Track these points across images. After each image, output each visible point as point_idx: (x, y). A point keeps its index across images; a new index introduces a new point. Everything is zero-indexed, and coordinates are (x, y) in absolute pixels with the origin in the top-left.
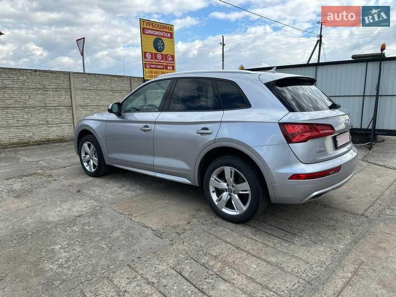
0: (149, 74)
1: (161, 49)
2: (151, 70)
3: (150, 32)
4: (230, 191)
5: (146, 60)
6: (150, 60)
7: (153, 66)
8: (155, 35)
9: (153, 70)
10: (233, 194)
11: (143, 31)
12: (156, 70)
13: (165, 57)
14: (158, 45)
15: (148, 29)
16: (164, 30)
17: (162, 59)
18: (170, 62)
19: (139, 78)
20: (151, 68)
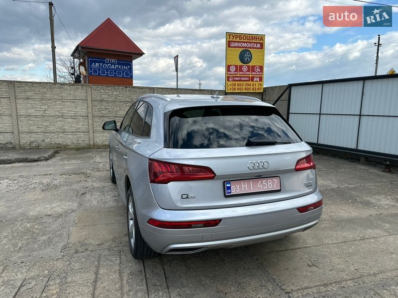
0: (231, 87)
1: (247, 60)
2: (234, 82)
3: (236, 44)
5: (229, 73)
6: (234, 73)
7: (237, 79)
8: (243, 47)
9: (237, 83)
11: (229, 44)
12: (239, 82)
13: (253, 69)
14: (245, 57)
15: (234, 42)
16: (254, 41)
17: (248, 71)
18: (258, 73)
19: (221, 91)
20: (234, 80)
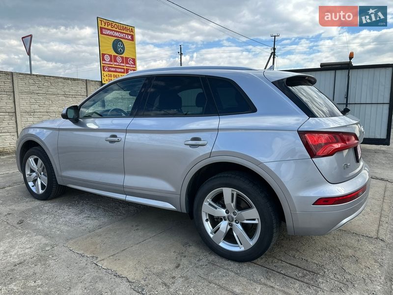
0: (107, 78)
1: (121, 51)
2: (110, 73)
3: (108, 32)
4: (230, 220)
5: (104, 62)
6: (109, 63)
7: (112, 69)
8: (115, 36)
9: (113, 74)
10: (234, 223)
11: (101, 31)
12: (115, 74)
13: (126, 60)
14: (118, 47)
15: (107, 29)
16: (125, 32)
17: (123, 62)
18: (131, 66)
19: (96, 81)
20: (109, 71)
